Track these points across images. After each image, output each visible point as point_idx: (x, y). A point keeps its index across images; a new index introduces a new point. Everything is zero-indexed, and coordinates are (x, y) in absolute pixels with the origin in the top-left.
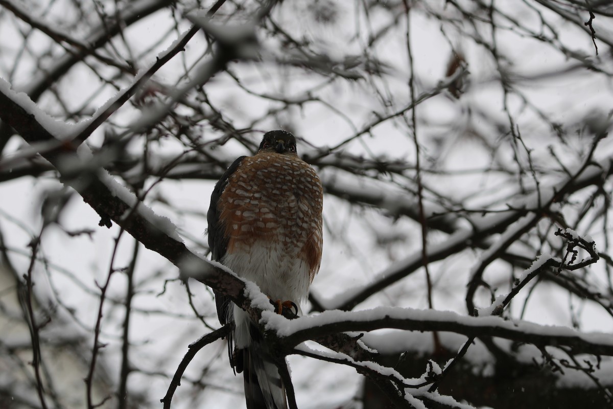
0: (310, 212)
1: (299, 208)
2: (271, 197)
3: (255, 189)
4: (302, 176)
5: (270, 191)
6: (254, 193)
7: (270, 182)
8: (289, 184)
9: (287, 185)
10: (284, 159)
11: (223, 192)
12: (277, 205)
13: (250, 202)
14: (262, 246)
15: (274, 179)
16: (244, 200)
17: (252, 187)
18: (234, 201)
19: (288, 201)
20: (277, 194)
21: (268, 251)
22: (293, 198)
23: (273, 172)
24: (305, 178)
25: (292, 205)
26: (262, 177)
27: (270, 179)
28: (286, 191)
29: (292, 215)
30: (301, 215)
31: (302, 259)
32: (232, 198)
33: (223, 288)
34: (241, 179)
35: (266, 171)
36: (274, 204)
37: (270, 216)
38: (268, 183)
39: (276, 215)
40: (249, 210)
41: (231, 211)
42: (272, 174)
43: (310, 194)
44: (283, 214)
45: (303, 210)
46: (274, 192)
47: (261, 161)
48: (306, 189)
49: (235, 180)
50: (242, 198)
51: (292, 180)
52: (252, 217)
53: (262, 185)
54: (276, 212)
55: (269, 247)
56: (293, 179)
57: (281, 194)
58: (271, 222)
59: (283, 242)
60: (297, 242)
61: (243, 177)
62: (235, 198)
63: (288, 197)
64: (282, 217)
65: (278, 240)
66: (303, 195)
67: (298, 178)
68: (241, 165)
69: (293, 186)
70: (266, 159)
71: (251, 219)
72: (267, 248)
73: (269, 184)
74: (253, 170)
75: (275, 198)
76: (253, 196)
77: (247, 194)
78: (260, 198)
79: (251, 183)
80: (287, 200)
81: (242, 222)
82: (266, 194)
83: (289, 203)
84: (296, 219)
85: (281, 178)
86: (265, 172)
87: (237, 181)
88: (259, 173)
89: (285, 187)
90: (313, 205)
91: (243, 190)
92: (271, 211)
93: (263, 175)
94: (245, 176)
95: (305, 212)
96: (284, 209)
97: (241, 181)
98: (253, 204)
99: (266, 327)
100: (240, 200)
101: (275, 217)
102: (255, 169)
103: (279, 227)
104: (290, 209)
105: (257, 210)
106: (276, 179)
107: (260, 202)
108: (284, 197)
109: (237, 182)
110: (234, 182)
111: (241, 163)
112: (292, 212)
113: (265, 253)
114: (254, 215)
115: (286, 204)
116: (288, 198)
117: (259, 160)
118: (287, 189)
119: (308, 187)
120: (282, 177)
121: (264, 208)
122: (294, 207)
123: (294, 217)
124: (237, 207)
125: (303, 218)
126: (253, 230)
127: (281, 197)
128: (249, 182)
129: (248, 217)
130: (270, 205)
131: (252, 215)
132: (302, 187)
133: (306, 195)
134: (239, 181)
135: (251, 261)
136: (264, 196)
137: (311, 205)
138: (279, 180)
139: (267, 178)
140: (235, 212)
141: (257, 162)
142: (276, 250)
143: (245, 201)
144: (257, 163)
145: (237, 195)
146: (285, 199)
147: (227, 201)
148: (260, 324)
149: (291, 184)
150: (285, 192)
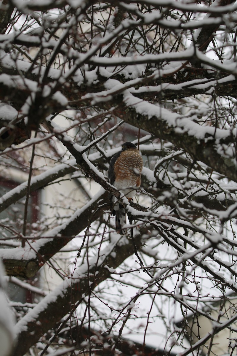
2: (130, 166)
11: (115, 162)
14: (126, 181)
35: (129, 158)
41: (118, 169)
43: (140, 165)
47: (127, 154)
69: (136, 163)
87: (120, 160)
90: (141, 168)
105: (125, 170)
119: (140, 163)
126: (124, 176)
145: (120, 164)
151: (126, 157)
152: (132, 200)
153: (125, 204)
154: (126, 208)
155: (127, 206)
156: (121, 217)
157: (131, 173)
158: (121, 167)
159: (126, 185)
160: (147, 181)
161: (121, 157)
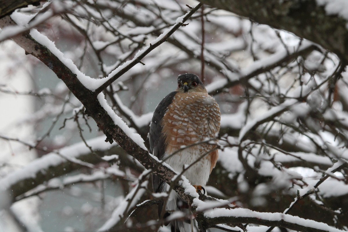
0: (215, 130)
1: (210, 128)
2: (194, 122)
3: (185, 115)
4: (211, 108)
5: (194, 117)
6: (184, 118)
7: (195, 112)
8: (205, 113)
10: (202, 97)
11: (165, 115)
12: (198, 127)
13: (182, 124)
14: (188, 152)
15: (197, 110)
16: (178, 122)
17: (183, 114)
18: (172, 122)
19: (204, 124)
20: (198, 120)
21: (191, 155)
22: (206, 122)
23: (196, 106)
24: (213, 109)
25: (206, 126)
26: (190, 109)
27: (195, 110)
28: (203, 118)
29: (206, 133)
30: (210, 132)
31: (208, 160)
32: (171, 120)
33: (167, 178)
34: (176, 108)
35: (192, 105)
36: (196, 126)
37: (194, 133)
38: (193, 113)
39: (197, 133)
40: (182, 129)
41: (170, 128)
42: (196, 107)
43: (216, 119)
44: (201, 132)
45: (211, 129)
47: (188, 99)
48: (214, 116)
49: (172, 108)
50: (177, 121)
51: (207, 111)
52: (183, 133)
53: (189, 114)
54: (197, 131)
55: (192, 152)
56: (207, 110)
57: (201, 120)
58: (194, 137)
59: (199, 149)
60: (207, 149)
62: (172, 120)
63: (204, 121)
64: (201, 134)
65: (197, 148)
66: (212, 120)
67: (210, 109)
68: (174, 99)
69: (207, 114)
70: (192, 97)
71: (182, 135)
72: (190, 153)
73: (194, 114)
74: (184, 104)
75: (197, 122)
76: (184, 120)
77: (180, 119)
78: (188, 122)
79: (182, 111)
80: (203, 124)
81: (178, 136)
82: (191, 119)
83: (204, 126)
85: (201, 110)
86: (191, 106)
87: (173, 109)
88: (188, 106)
89: (203, 116)
90: (217, 125)
91: (178, 115)
92: (194, 130)
93: (190, 108)
94: (178, 107)
95: (213, 130)
96: (201, 129)
97: (176, 110)
98: (184, 125)
99: (197, 209)
100: (176, 122)
101: (196, 134)
102: (185, 103)
104: (205, 129)
105: (186, 129)
106: (198, 110)
107: (188, 124)
108: (202, 122)
109: (174, 110)
110: (171, 110)
111: (174, 97)
112: (206, 131)
113: (189, 156)
114: (184, 132)
116: (204, 122)
117: (187, 97)
118: (204, 117)
119: (215, 115)
120: (202, 109)
121: (190, 128)
122: (207, 128)
123: (207, 134)
124: (174, 126)
125: (211, 134)
126: (183, 141)
127: (200, 122)
129: (181, 133)
130: (194, 126)
131: (183, 132)
132: (212, 114)
133: (214, 120)
134: (175, 109)
135: (181, 160)
136: (190, 120)
137: (216, 126)
138: (200, 111)
139: (193, 109)
140: (172, 129)
141: (186, 99)
142: (195, 154)
143: (179, 123)
144: (186, 100)
145: (174, 118)
146: (202, 123)
147: (167, 121)
148: (192, 207)
149: (206, 113)
150: (203, 119)
151: (187, 104)
152: (202, 190)
153: (190, 196)
154: (192, 205)
155: (194, 200)
156: (183, 227)
157: (198, 136)
158: (177, 124)
159: (189, 160)
160: (224, 172)
161: (175, 103)
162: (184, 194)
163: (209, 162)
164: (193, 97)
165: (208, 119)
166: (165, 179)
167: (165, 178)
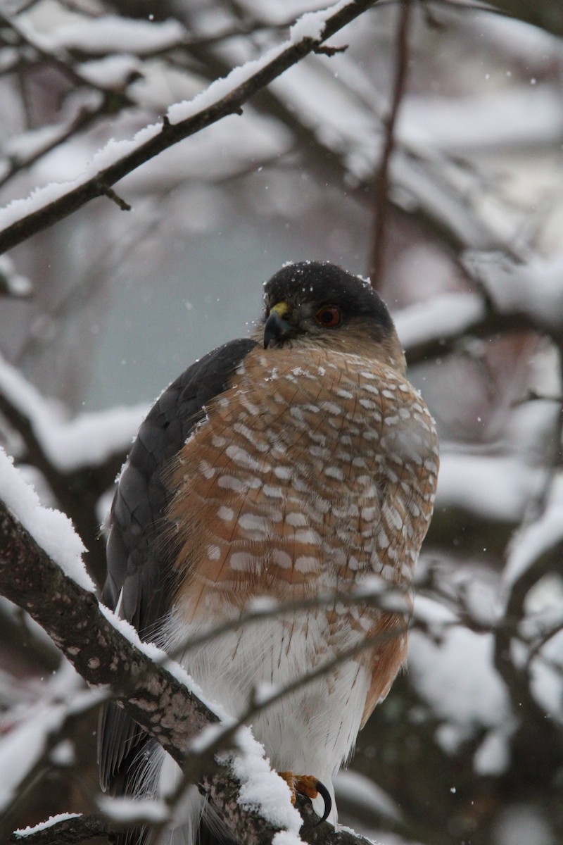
0: (404, 533)
1: (383, 521)
2: (316, 485)
3: (278, 453)
4: (401, 430)
5: (320, 466)
6: (274, 466)
7: (323, 443)
8: (371, 453)
9: (365, 456)
10: (359, 376)
11: (188, 441)
12: (330, 511)
13: (261, 488)
15: (335, 435)
16: (246, 478)
17: (271, 445)
18: (217, 476)
19: (360, 500)
20: (336, 480)
21: (287, 632)
22: (372, 492)
23: (333, 415)
24: (409, 436)
25: (368, 513)
26: (303, 426)
27: (325, 434)
28: (360, 471)
29: (364, 541)
30: (384, 541)
31: (362, 664)
32: (213, 466)
33: (166, 726)
34: (243, 416)
35: (315, 409)
36: (323, 505)
37: (309, 537)
38: (318, 444)
39: (323, 535)
40: (258, 513)
41: (205, 501)
42: (331, 421)
43: (415, 484)
44: (343, 535)
45: (391, 526)
46: (330, 471)
47: (300, 377)
48: (408, 467)
49: (224, 414)
50: (240, 473)
51: (378, 442)
52: (262, 533)
53: (300, 446)
54: (325, 528)
55: (292, 622)
56: (380, 436)
57: (347, 480)
58: (308, 555)
59: (327, 612)
60: (360, 616)
61: (249, 413)
63: (362, 489)
64: (339, 543)
66: (398, 485)
67: (393, 435)
68: (241, 372)
69: (379, 458)
70: (315, 372)
71: (258, 538)
72: (284, 623)
73: (318, 449)
74: (279, 399)
75: (328, 489)
76: (272, 474)
77: (255, 464)
78: (290, 483)
79: (269, 433)
80: (356, 499)
81: (235, 543)
82: (306, 475)
83: (360, 509)
84: (370, 554)
85: (353, 435)
86: (311, 412)
87: (229, 419)
88: (295, 411)
89: (359, 462)
90: (417, 513)
91: (245, 448)
92: (312, 524)
93: (306, 421)
94: (254, 411)
95: (395, 532)
96: (345, 522)
97: (242, 422)
98: (269, 497)
100: (236, 476)
101: (320, 541)
103: (325, 570)
104: (361, 523)
105: (278, 517)
106: (340, 436)
107: (287, 495)
108: (351, 489)
109: (231, 424)
110: (222, 421)
111: (241, 364)
112: (366, 534)
113: (278, 638)
114: (266, 529)
115: (354, 511)
116: (361, 492)
117: (297, 371)
118: (363, 468)
120: (356, 431)
121: (295, 511)
122: (372, 521)
123: (367, 548)
124: (227, 494)
125: (386, 550)
126: (259, 568)
127: (344, 489)
128: (264, 431)
129: (253, 531)
130: (313, 505)
131: (262, 528)
132: (399, 460)
133: (405, 486)
134: (235, 420)
135: (240, 652)
136: (301, 477)
137: (411, 514)
138: (346, 440)
139: (317, 429)
140: (217, 508)
141: (290, 377)
142: (306, 631)
143: (248, 483)
144: (290, 382)
146: (353, 495)
147: (197, 470)
149: (376, 452)
150: (357, 476)
151: (292, 400)
152: (319, 796)
153: (263, 819)
157: (328, 549)
158: (238, 487)
159: (276, 657)
160: (418, 716)
161: (240, 393)
162: (233, 806)
163: (362, 673)
164: (322, 370)
165: (382, 481)
166: (157, 729)
167: (158, 724)
